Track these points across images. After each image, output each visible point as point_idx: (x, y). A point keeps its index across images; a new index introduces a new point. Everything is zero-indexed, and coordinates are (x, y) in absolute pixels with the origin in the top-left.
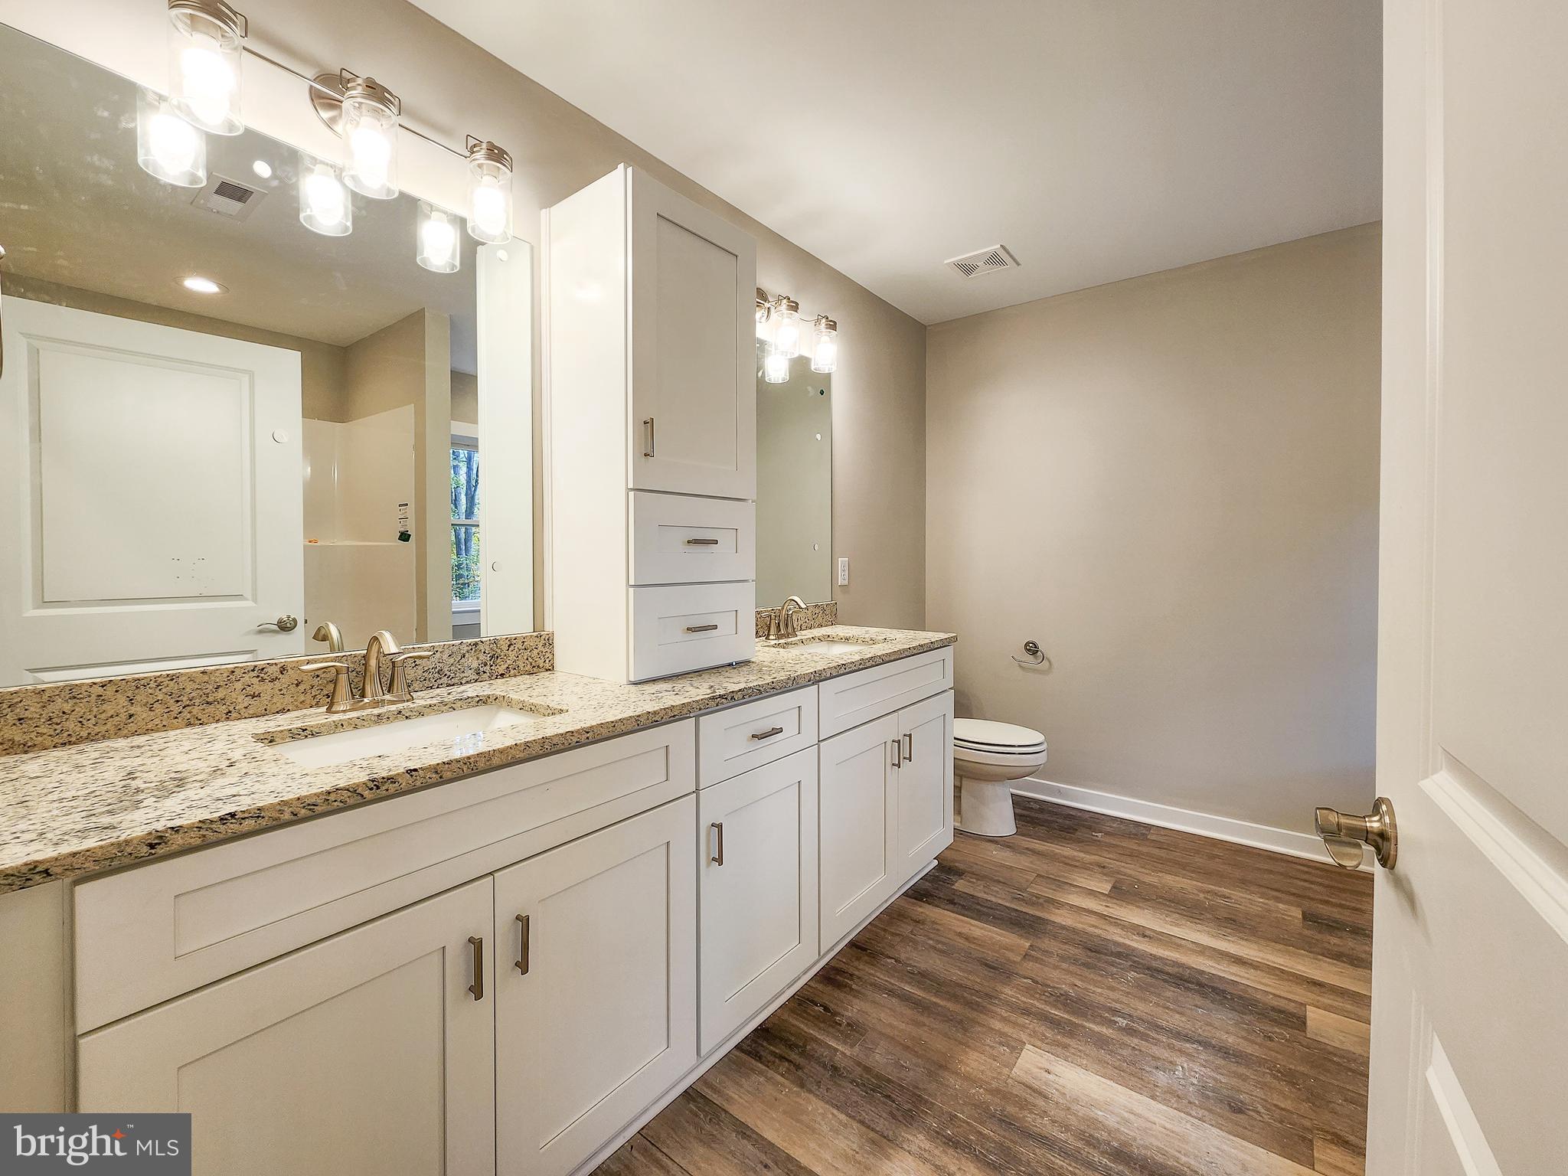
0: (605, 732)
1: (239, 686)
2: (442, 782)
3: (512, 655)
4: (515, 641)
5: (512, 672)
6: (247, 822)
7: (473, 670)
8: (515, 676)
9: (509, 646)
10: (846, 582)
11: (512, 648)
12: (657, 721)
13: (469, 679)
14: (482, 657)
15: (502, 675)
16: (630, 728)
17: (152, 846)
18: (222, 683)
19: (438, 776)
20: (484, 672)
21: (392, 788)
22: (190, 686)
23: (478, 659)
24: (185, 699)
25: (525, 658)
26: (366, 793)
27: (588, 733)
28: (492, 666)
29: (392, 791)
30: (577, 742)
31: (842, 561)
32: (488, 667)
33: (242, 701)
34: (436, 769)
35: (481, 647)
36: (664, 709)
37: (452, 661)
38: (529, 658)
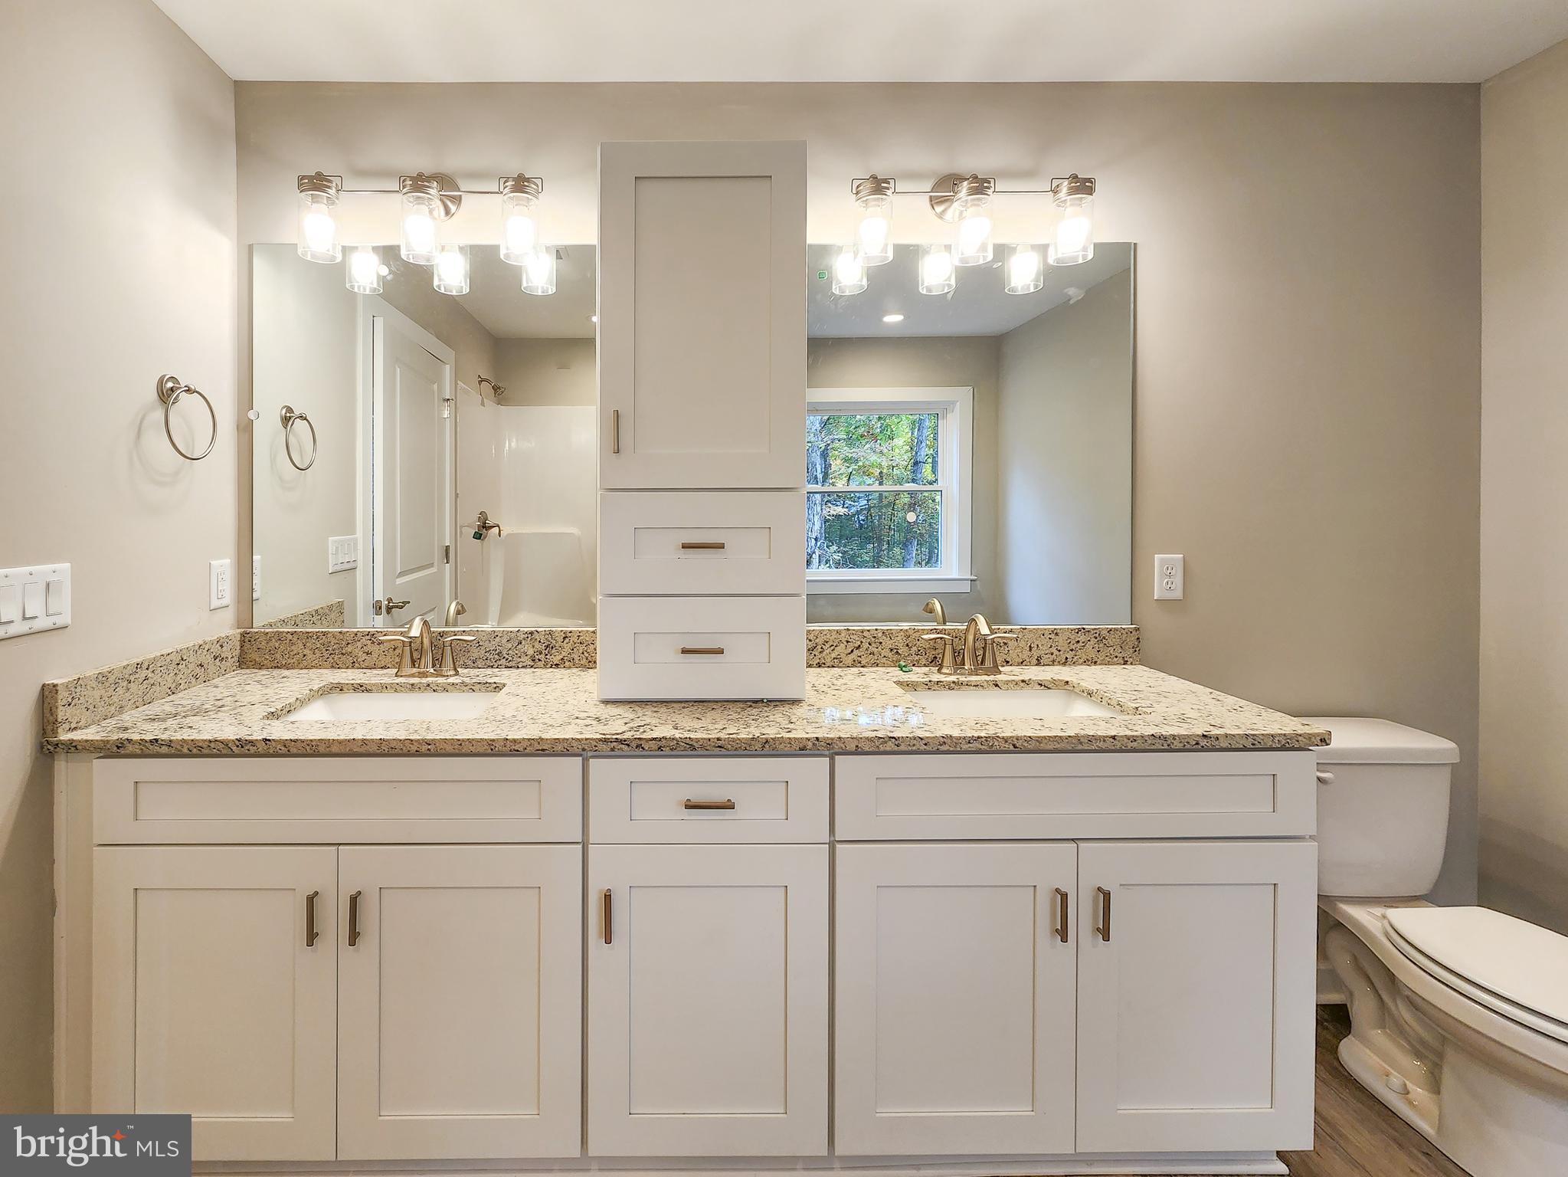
0: (449, 749)
1: (359, 644)
2: (289, 755)
3: (567, 647)
4: (570, 634)
5: (567, 664)
6: (163, 747)
7: (529, 657)
8: (570, 668)
9: (564, 638)
10: (1178, 594)
11: (567, 640)
12: (518, 751)
13: (525, 664)
14: (537, 645)
15: (557, 665)
16: (481, 750)
17: (118, 747)
18: (350, 642)
19: (287, 749)
20: (539, 660)
21: (253, 750)
22: (333, 641)
23: (533, 646)
24: (331, 649)
25: (581, 651)
26: (234, 748)
27: (430, 744)
28: (547, 655)
29: (252, 752)
30: (417, 751)
31: (1162, 561)
32: (543, 656)
33: (362, 656)
34: (285, 743)
35: (536, 636)
36: (529, 740)
37: (510, 646)
38: (585, 653)
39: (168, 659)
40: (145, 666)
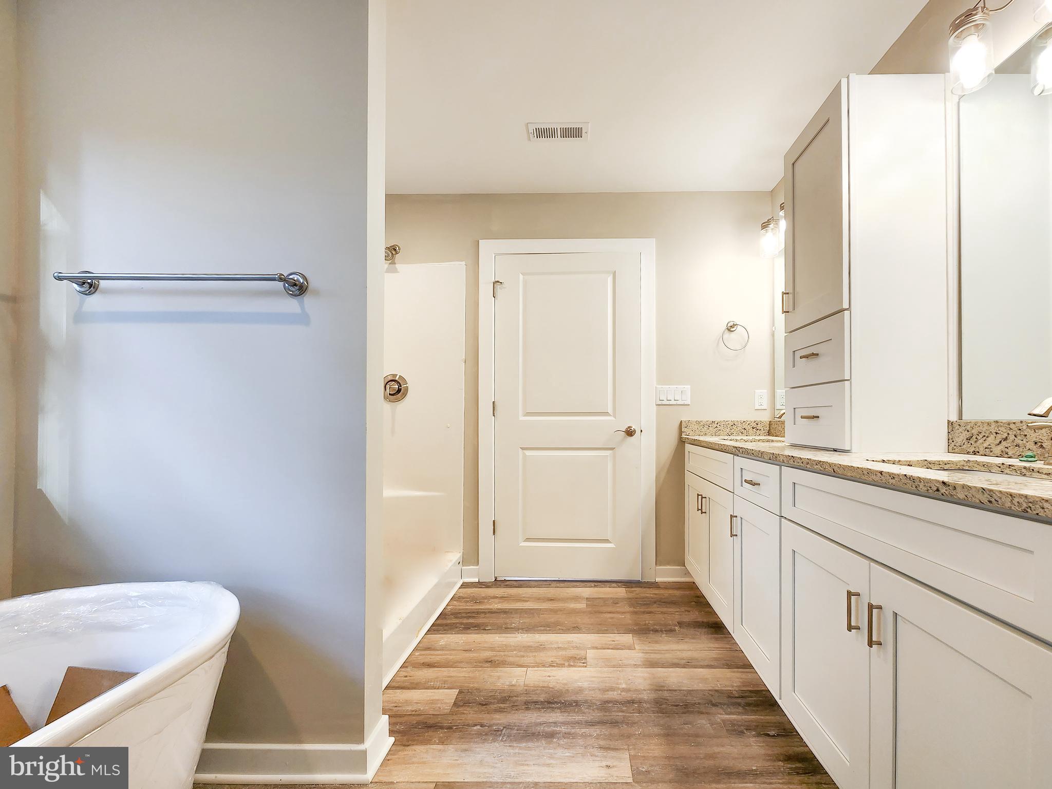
39: (727, 423)
40: (716, 423)
